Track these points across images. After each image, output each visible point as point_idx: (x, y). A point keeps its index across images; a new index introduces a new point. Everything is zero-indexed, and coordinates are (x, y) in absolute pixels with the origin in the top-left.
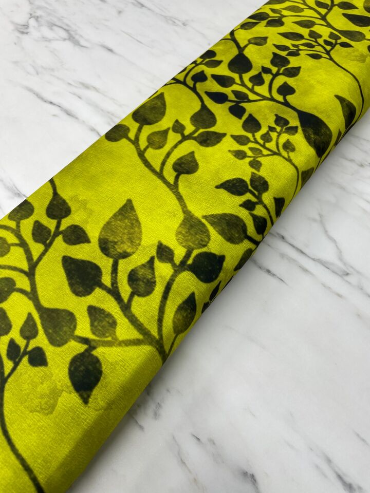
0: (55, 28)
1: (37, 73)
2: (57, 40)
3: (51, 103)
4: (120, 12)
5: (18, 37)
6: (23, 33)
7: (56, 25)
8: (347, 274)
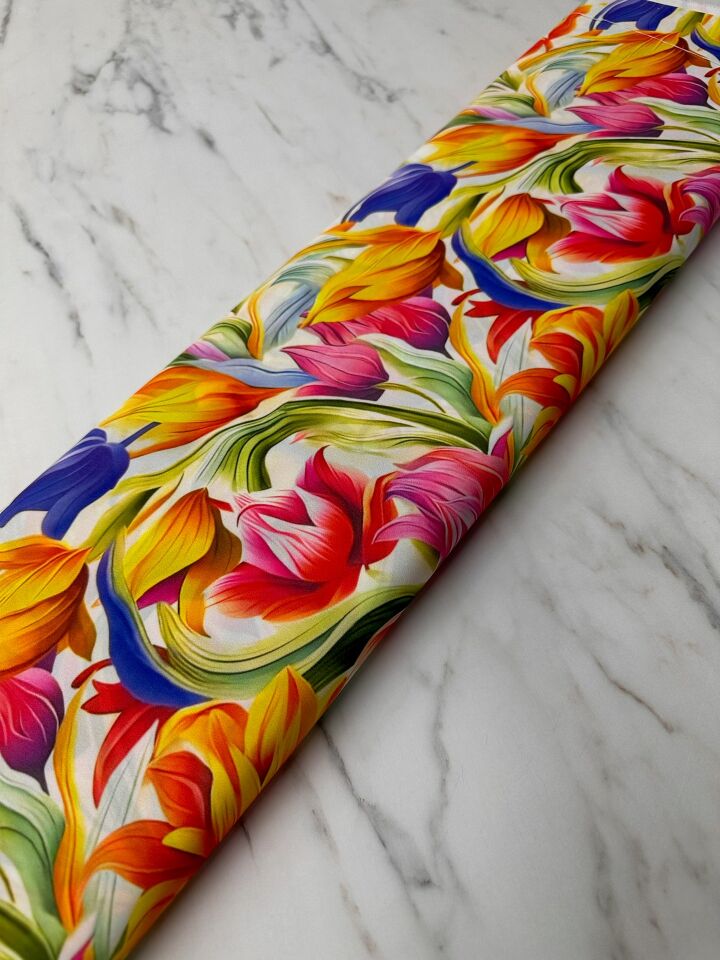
0: (140, 87)
1: (52, 179)
2: (128, 111)
3: (38, 245)
4: (276, 61)
5: (66, 100)
6: (78, 91)
7: (143, 81)
8: (426, 883)
